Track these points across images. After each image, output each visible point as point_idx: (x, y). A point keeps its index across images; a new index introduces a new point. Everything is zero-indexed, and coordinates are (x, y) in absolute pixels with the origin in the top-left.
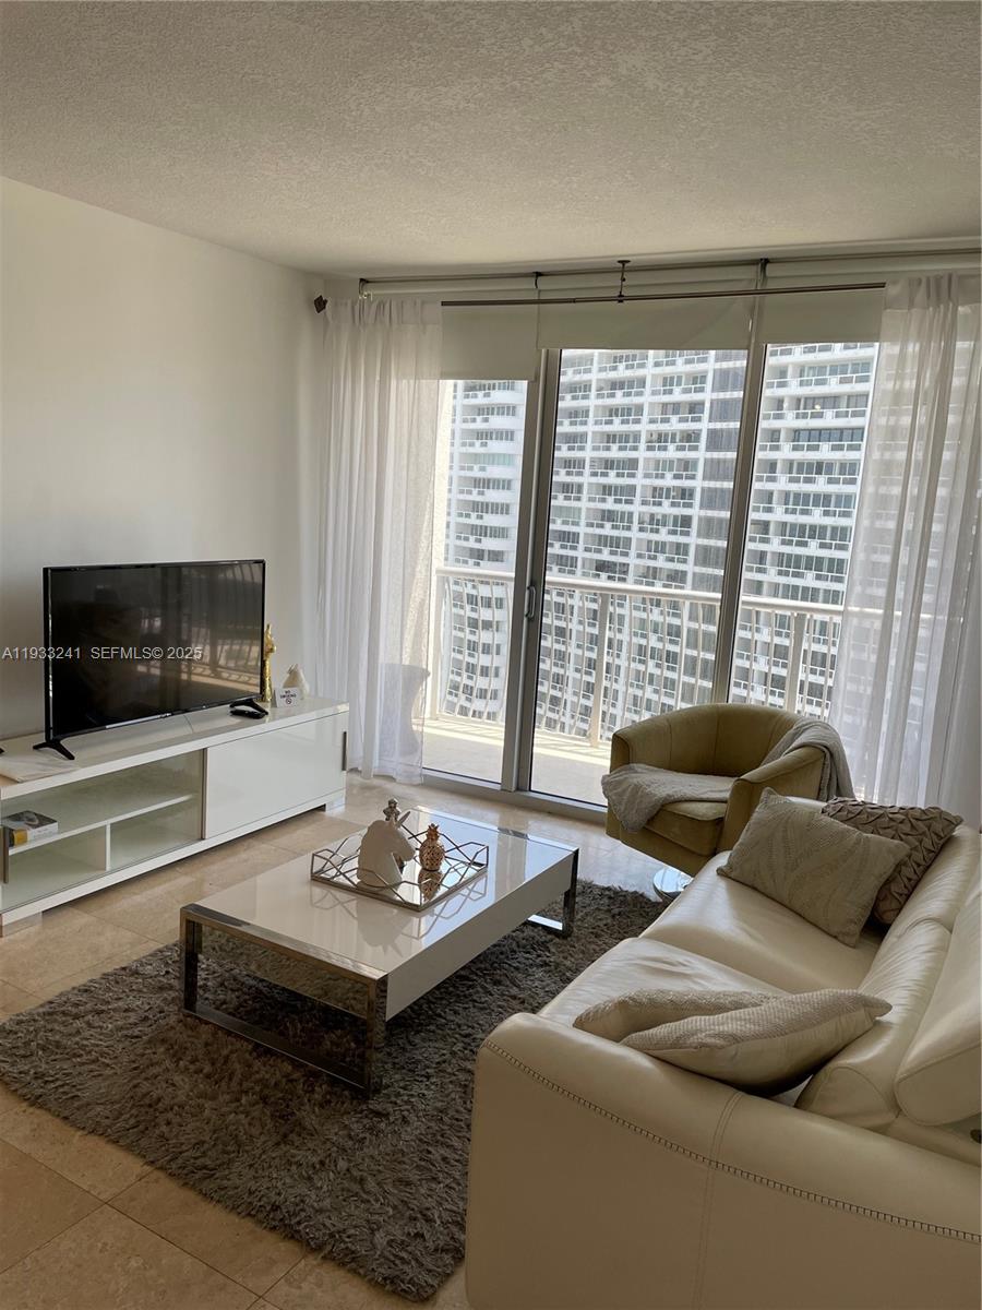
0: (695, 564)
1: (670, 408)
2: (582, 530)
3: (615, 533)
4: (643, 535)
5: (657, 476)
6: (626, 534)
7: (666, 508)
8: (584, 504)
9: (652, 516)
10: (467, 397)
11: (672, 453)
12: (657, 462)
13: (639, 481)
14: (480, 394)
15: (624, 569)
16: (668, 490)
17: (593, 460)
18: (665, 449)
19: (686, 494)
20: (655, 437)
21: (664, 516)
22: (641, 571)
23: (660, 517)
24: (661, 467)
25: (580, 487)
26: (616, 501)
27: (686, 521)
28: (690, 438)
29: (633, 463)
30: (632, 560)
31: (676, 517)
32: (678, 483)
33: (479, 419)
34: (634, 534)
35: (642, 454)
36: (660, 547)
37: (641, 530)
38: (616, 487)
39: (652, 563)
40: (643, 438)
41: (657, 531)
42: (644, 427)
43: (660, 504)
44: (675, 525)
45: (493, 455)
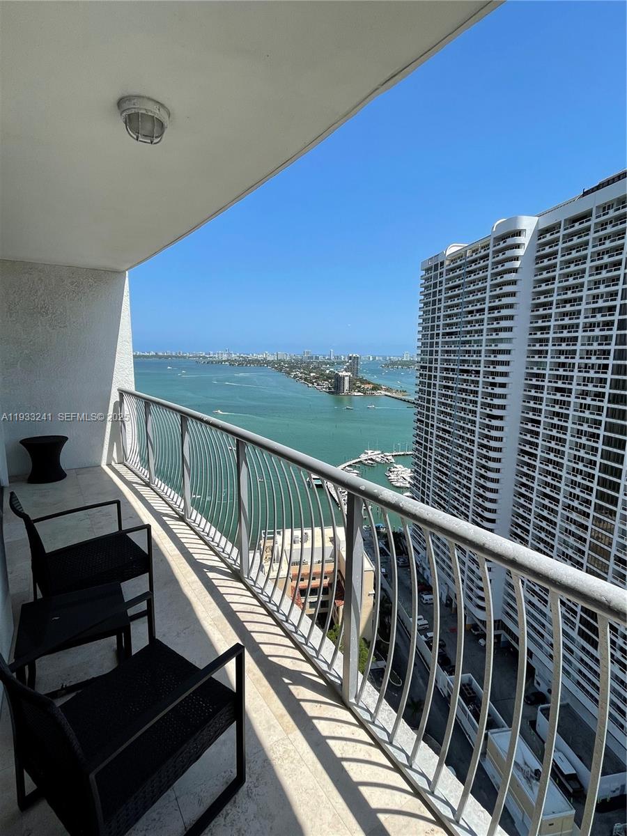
0: (610, 388)
1: (597, 310)
2: (547, 372)
3: (565, 373)
4: (580, 374)
5: (589, 345)
6: (571, 374)
7: (593, 360)
8: (549, 360)
9: (586, 364)
10: (489, 313)
11: (597, 332)
12: (589, 337)
13: (578, 347)
14: (496, 312)
15: (570, 391)
16: (595, 351)
17: (553, 338)
18: (593, 330)
19: (606, 353)
20: (588, 325)
21: (593, 365)
22: (579, 392)
23: (590, 365)
24: (590, 340)
25: (547, 351)
26: (566, 358)
27: (606, 367)
28: (609, 324)
29: (576, 339)
30: (574, 387)
31: (600, 365)
32: (601, 347)
33: (495, 323)
34: (576, 373)
35: (580, 334)
36: (591, 380)
37: (580, 371)
38: (567, 351)
39: (585, 388)
40: (581, 326)
41: (588, 372)
42: (582, 321)
43: (590, 358)
44: (599, 368)
45: (502, 339)
